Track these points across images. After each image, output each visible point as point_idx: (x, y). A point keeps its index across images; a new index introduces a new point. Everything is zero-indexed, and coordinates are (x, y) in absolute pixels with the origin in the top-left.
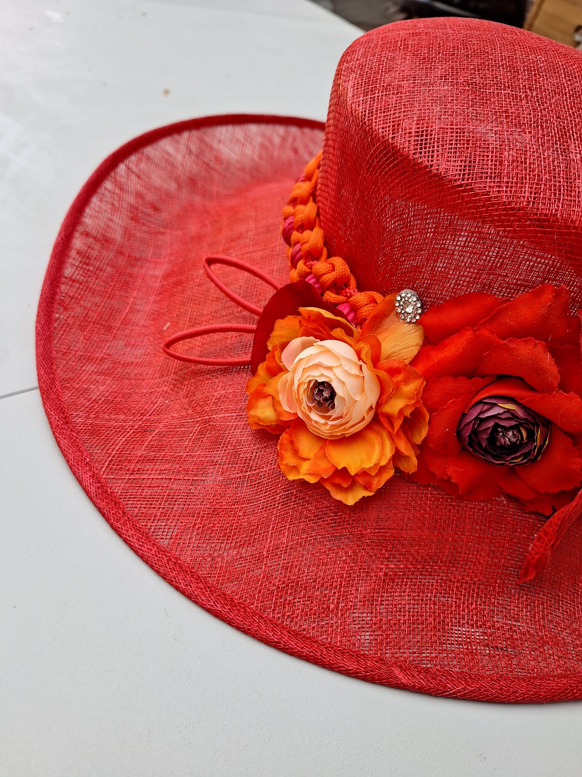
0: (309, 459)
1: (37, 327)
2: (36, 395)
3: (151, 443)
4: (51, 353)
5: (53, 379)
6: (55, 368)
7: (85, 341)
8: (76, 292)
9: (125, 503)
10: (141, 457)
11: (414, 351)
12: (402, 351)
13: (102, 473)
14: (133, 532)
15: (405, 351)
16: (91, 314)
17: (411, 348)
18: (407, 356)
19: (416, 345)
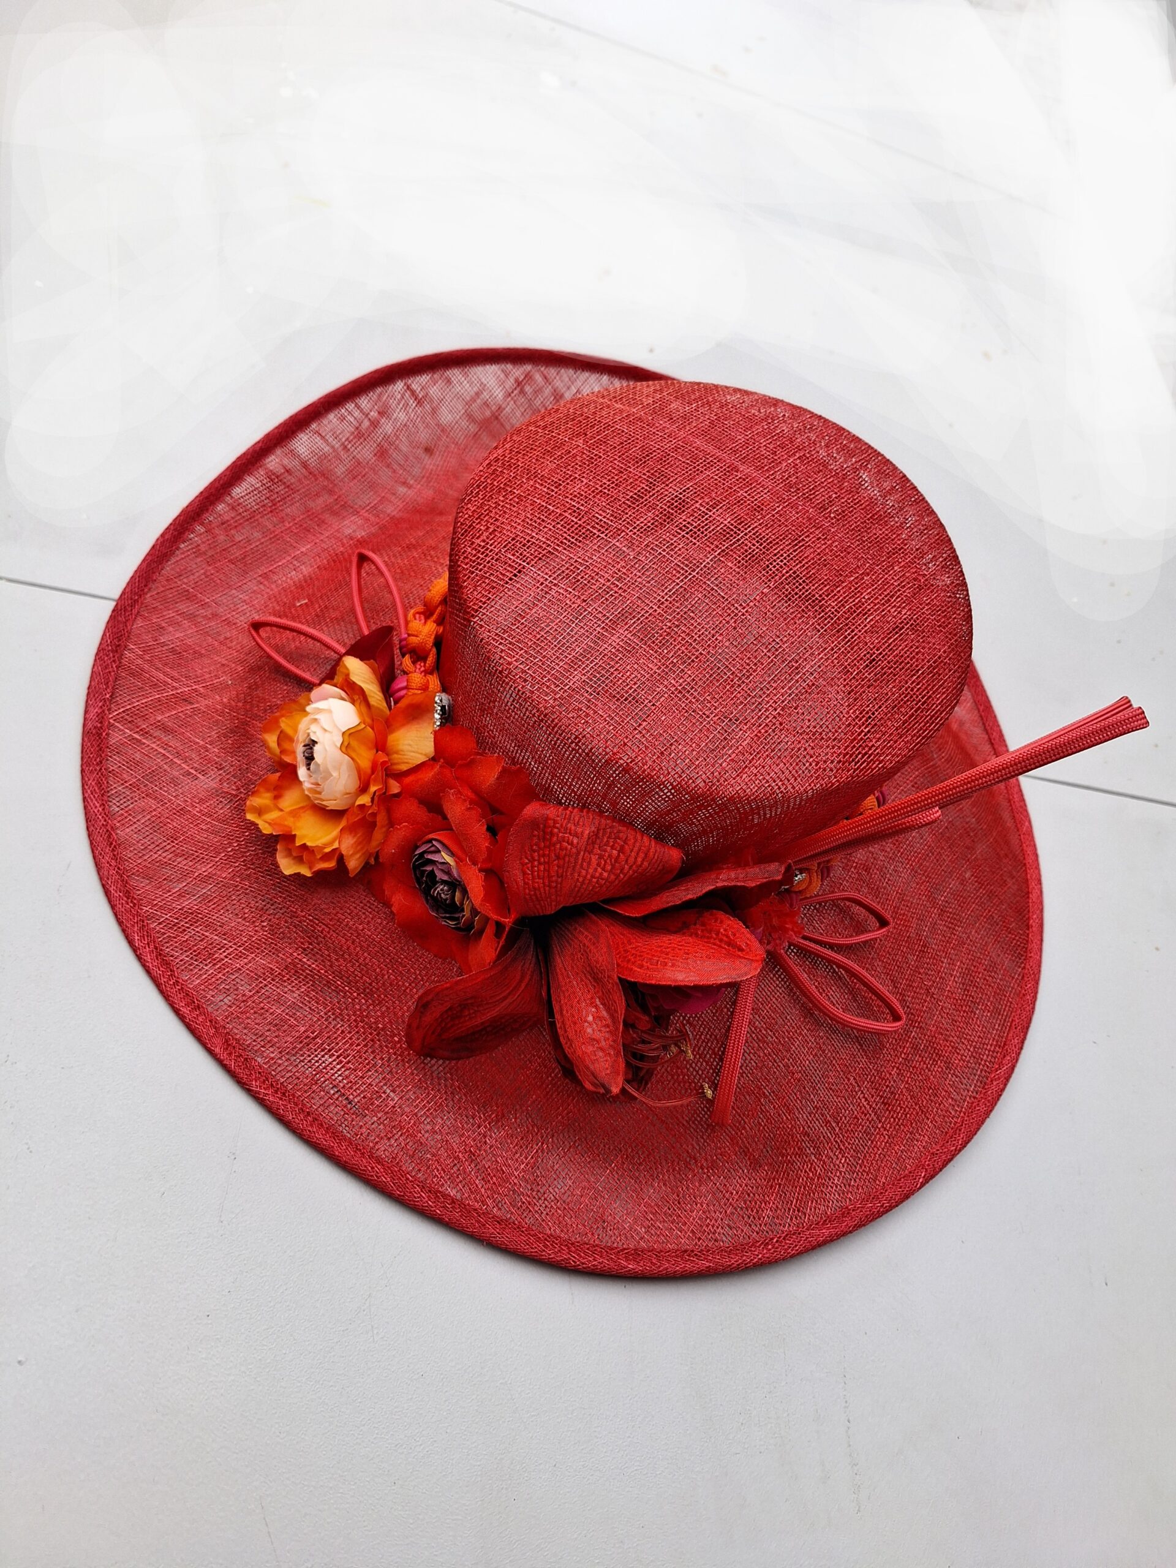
0: (281, 810)
1: (158, 540)
2: (108, 607)
3: (180, 714)
4: (154, 573)
5: (136, 601)
6: (146, 590)
7: (203, 577)
8: (233, 518)
9: (110, 754)
10: (159, 721)
11: (421, 759)
12: (409, 753)
13: (111, 716)
14: (93, 783)
15: (412, 754)
16: (234, 550)
17: (420, 756)
18: (410, 761)
19: (425, 755)
